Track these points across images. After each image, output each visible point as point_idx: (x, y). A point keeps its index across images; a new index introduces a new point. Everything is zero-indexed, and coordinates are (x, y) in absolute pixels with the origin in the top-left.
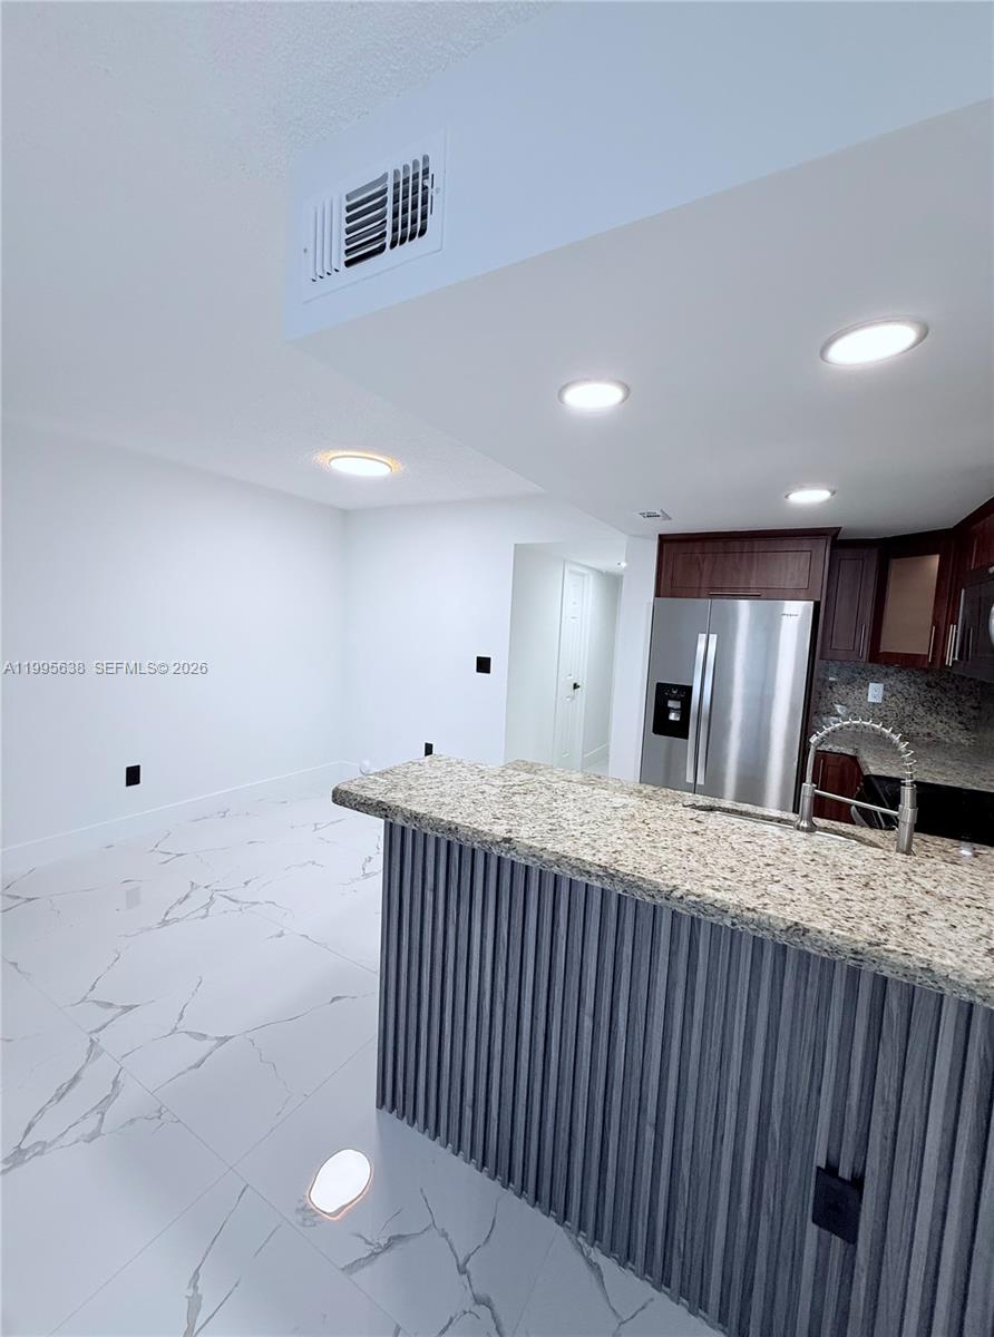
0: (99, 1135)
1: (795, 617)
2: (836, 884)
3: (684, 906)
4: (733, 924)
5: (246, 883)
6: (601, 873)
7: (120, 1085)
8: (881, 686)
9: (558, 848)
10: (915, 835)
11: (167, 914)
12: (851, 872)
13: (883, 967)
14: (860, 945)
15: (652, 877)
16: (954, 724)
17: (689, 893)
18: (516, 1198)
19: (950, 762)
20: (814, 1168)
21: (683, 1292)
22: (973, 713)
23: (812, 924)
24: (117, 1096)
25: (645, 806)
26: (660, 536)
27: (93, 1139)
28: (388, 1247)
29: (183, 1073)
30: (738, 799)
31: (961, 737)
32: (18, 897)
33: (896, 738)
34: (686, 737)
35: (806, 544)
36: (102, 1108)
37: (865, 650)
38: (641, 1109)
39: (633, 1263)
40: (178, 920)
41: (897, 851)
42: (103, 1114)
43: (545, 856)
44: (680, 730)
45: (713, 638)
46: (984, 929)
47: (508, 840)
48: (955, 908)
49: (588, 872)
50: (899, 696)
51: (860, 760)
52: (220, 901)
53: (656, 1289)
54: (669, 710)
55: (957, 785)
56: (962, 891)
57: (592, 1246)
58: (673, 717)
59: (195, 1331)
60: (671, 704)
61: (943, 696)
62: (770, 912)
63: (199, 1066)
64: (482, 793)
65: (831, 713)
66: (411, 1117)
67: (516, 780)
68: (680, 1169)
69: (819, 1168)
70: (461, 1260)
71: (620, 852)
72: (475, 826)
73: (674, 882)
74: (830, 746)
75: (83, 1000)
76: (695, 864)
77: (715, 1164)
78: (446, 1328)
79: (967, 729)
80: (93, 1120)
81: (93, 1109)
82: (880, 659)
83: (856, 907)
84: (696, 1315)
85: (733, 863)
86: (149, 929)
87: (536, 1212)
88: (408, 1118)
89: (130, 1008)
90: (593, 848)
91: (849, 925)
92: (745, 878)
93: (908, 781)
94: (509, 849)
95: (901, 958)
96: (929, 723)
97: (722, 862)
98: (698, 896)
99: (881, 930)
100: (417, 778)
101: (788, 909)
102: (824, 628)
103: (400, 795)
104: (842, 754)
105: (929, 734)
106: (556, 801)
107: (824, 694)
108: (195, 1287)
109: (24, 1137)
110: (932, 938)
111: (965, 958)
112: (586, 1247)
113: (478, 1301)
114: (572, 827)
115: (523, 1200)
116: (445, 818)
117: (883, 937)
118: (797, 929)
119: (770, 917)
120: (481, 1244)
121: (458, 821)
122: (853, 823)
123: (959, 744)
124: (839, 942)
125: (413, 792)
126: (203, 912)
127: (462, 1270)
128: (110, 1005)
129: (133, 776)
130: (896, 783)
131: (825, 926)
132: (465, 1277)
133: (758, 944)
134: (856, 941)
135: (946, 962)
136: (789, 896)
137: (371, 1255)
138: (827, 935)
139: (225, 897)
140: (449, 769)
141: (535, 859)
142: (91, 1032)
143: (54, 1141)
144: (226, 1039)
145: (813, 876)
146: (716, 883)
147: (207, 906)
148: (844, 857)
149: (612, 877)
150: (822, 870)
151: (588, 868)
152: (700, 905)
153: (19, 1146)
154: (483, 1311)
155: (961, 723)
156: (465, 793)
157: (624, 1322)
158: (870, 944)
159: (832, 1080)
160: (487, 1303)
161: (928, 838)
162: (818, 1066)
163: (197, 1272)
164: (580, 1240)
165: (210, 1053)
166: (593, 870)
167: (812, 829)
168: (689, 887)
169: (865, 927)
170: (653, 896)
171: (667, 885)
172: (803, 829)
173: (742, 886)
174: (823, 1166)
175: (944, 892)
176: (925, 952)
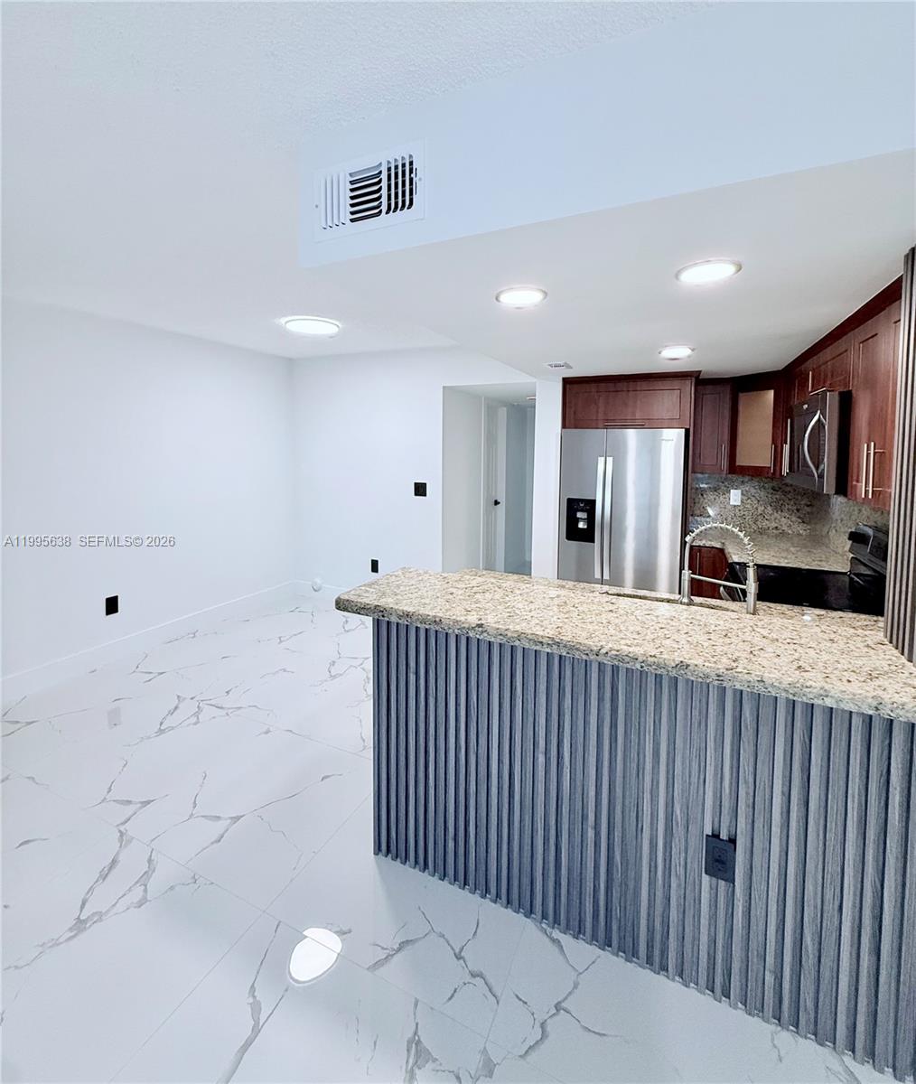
0: (147, 901)
1: (672, 441)
2: (707, 636)
3: (609, 658)
4: (642, 667)
5: (228, 692)
6: (550, 642)
7: (155, 862)
8: (738, 492)
9: (518, 628)
10: (758, 602)
11: (161, 724)
12: (716, 628)
13: (735, 683)
14: (721, 671)
15: (586, 642)
16: (794, 519)
17: (611, 650)
18: (493, 904)
19: (792, 549)
20: (705, 836)
21: (622, 949)
22: (808, 509)
23: (692, 661)
24: (154, 871)
25: (573, 595)
26: (564, 379)
27: (142, 905)
28: (399, 950)
29: (207, 847)
30: (637, 587)
31: (801, 529)
32: (17, 722)
33: (742, 535)
34: (593, 541)
35: (676, 383)
36: (144, 880)
37: (725, 464)
38: (584, 817)
39: (584, 935)
40: (173, 728)
41: (747, 613)
42: (146, 886)
43: (509, 634)
44: (588, 536)
45: (610, 460)
46: (797, 655)
47: (480, 626)
48: (780, 645)
49: (541, 642)
50: (753, 499)
51: (726, 551)
52: (206, 709)
53: (603, 950)
54: (578, 520)
55: (794, 566)
56: (786, 634)
57: (553, 928)
58: (581, 525)
59: (261, 1024)
60: (579, 515)
61: (785, 498)
62: (665, 656)
63: (219, 841)
64: (452, 594)
65: (704, 514)
66: (404, 858)
67: (474, 583)
68: (613, 858)
69: (707, 835)
70: (457, 951)
71: (561, 627)
72: (454, 617)
73: (599, 644)
74: (704, 542)
75: (103, 801)
76: (614, 632)
77: (639, 848)
78: (452, 996)
79: (803, 522)
80: (139, 890)
81: (137, 882)
82: (737, 471)
83: (719, 649)
84: (631, 962)
85: (639, 629)
86: (149, 738)
87: (509, 911)
88: (401, 858)
89: (148, 802)
90: (542, 626)
91: (714, 660)
92: (647, 638)
93: (751, 564)
94: (482, 632)
95: (746, 676)
96: (775, 519)
97: (631, 629)
98: (618, 651)
99: (734, 661)
100: (398, 586)
101: (676, 654)
102: (693, 450)
103: (390, 600)
104: (713, 547)
105: (776, 527)
106: (507, 596)
107: (697, 500)
108: (254, 997)
109: (81, 911)
110: (765, 663)
111: (784, 672)
112: (549, 930)
113: (473, 975)
114: (525, 613)
115: (498, 905)
116: (430, 614)
117: (734, 665)
118: (683, 666)
119: (665, 659)
120: (471, 937)
121: (440, 615)
122: (721, 599)
123: (800, 535)
124: (708, 670)
125: (399, 597)
126: (195, 719)
127: (458, 957)
128: (129, 802)
129: (112, 605)
130: (744, 566)
131: (699, 662)
132: (462, 961)
133: (658, 678)
134: (718, 669)
135: (771, 676)
136: (677, 646)
137: (387, 957)
138: (701, 667)
139: (211, 705)
140: (420, 578)
141: (501, 637)
142: (118, 825)
143: (108, 911)
144: (238, 818)
145: (692, 633)
146: (629, 643)
147: (196, 714)
148: (712, 620)
149: (558, 644)
150: (697, 628)
151: (541, 640)
152: (620, 657)
153: (78, 918)
154: (478, 981)
155: (799, 517)
156: (438, 595)
157: (581, 974)
158: (727, 669)
159: (713, 772)
160: (480, 975)
161: (772, 605)
162: (703, 764)
163: (253, 986)
164: (544, 925)
165: (227, 830)
166: (544, 641)
167: (691, 603)
168: (610, 645)
169: (724, 660)
170: (587, 654)
171: (596, 646)
172: (684, 604)
173: (646, 642)
174: (710, 834)
175: (775, 637)
176: (760, 671)
